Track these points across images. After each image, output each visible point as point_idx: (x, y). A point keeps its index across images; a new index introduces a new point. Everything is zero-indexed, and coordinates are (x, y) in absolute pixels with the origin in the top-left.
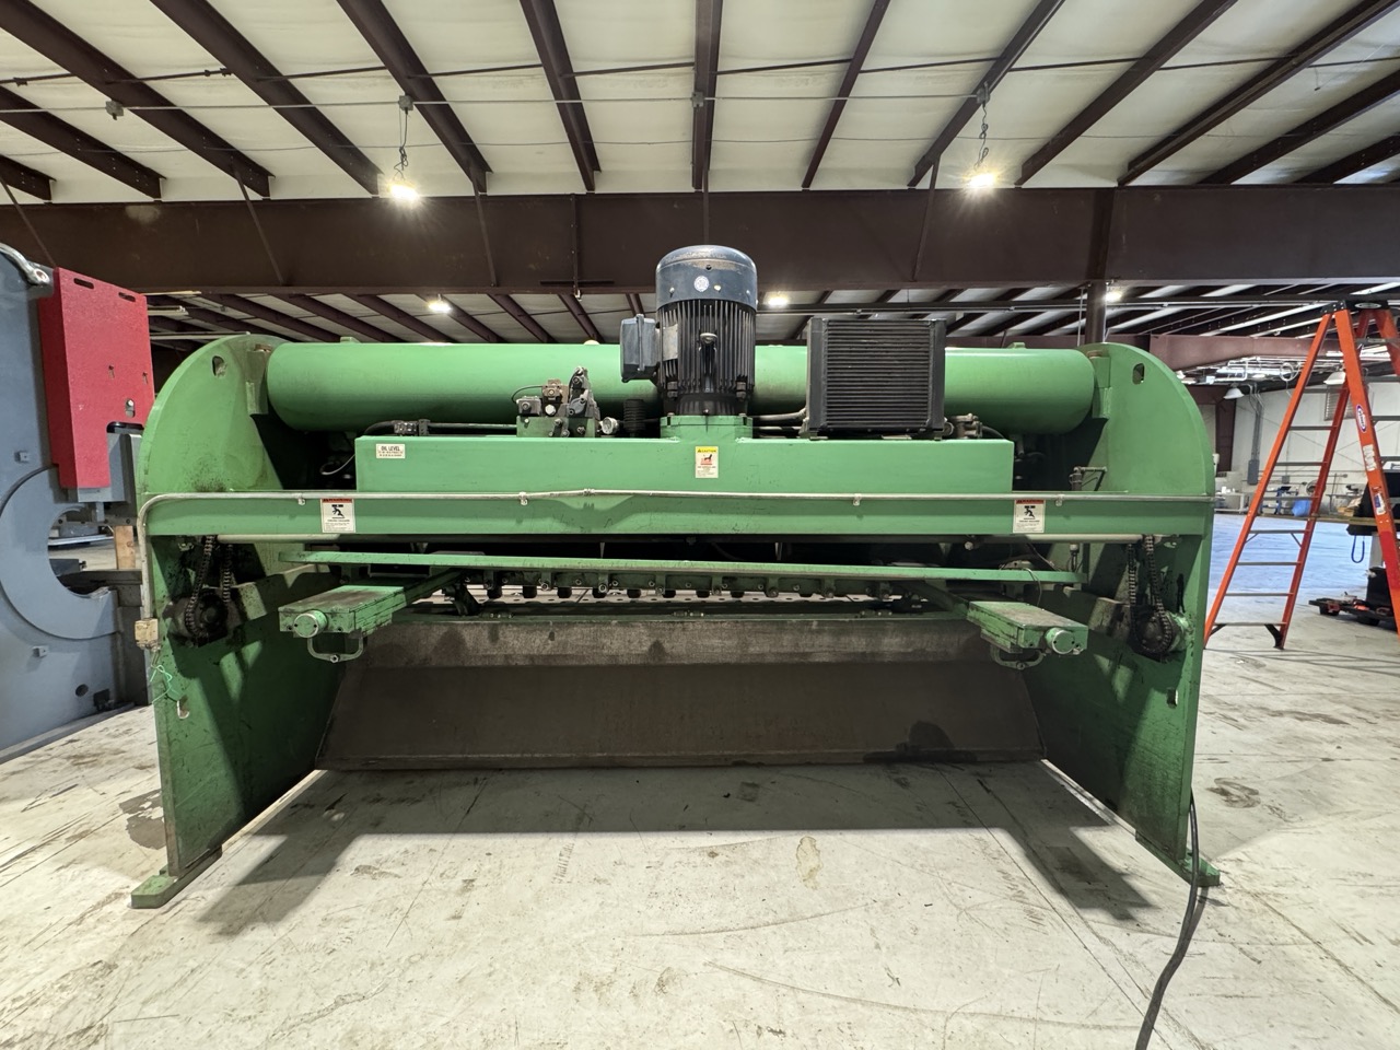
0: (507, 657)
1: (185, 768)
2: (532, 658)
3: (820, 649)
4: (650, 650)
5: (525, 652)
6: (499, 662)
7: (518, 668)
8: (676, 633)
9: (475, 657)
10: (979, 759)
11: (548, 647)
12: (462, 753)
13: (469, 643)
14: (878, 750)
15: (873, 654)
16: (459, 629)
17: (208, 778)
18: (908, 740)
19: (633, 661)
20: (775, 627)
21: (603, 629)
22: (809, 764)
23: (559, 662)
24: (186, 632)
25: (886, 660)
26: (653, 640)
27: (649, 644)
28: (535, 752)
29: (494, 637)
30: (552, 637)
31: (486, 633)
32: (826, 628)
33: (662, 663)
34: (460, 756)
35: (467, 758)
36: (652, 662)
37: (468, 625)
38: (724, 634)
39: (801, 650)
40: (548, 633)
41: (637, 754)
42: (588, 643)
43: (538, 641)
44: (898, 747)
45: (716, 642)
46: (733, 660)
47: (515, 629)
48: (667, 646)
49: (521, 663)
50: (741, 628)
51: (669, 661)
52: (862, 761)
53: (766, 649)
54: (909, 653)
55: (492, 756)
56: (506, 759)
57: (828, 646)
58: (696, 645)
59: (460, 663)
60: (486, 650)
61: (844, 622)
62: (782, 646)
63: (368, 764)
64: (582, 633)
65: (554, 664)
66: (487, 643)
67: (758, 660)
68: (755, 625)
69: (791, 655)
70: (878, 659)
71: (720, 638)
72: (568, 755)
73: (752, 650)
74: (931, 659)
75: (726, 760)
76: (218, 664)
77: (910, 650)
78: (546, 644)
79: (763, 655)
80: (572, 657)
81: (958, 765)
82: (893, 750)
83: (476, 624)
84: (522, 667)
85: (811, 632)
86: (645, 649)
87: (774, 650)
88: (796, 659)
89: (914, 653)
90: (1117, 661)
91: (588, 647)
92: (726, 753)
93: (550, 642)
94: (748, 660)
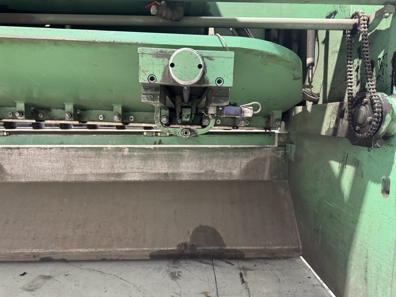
3: (131, 170)
8: (14, 157)
10: (246, 257)
14: (162, 249)
15: (173, 174)
18: (189, 240)
20: (94, 153)
22: (104, 260)
25: (184, 179)
32: (136, 154)
33: (4, 181)
38: (52, 158)
39: (116, 171)
44: (179, 245)
45: (46, 164)
46: (61, 179)
50: (66, 153)
52: (149, 258)
53: (88, 170)
54: (202, 174)
57: (138, 169)
58: (32, 167)
61: (149, 149)
62: (100, 168)
67: (82, 179)
68: (77, 151)
69: (108, 175)
70: (178, 178)
71: (49, 161)
73: (76, 171)
74: (219, 179)
75: (34, 256)
77: (203, 171)
79: (85, 175)
81: (229, 261)
82: (175, 248)
85: (123, 156)
87: (94, 171)
88: (112, 179)
89: (206, 173)
90: (344, 162)
92: (34, 251)
94: (73, 179)
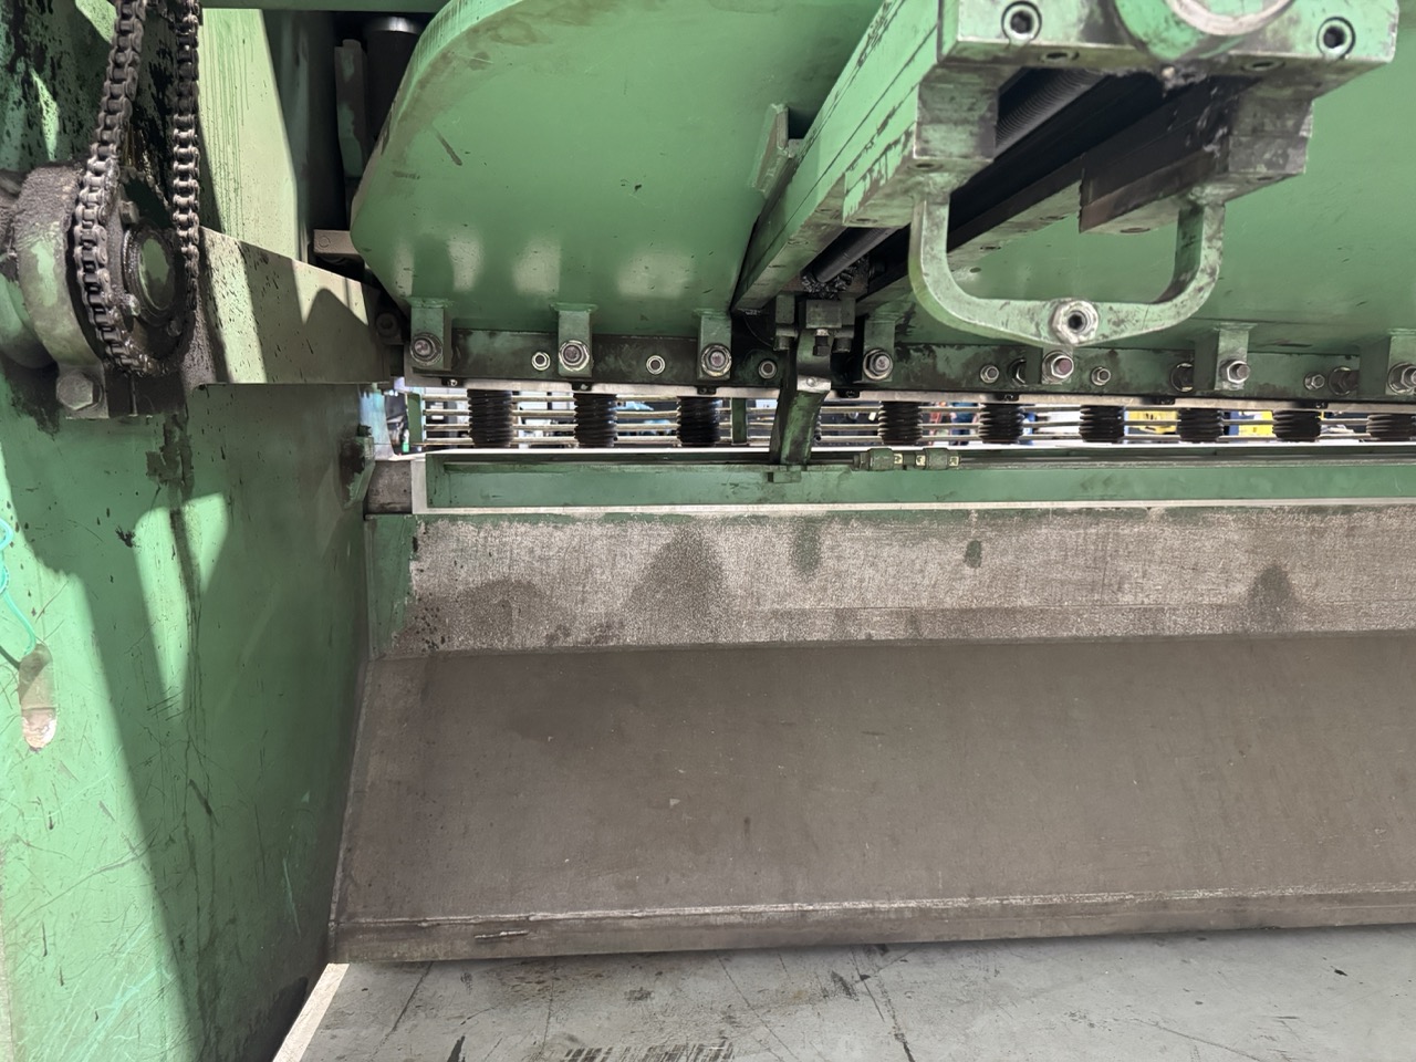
0: (842, 616)
1: (50, 964)
2: (913, 618)
4: (1253, 593)
5: (894, 602)
6: (820, 632)
7: (871, 648)
9: (751, 617)
11: (962, 588)
12: (785, 898)
13: (735, 576)
16: (708, 533)
17: (117, 1006)
19: (1205, 626)
21: (1125, 531)
23: (995, 631)
24: (61, 329)
26: (1263, 563)
27: (1251, 574)
28: (1009, 891)
29: (806, 557)
30: (973, 555)
31: (783, 547)
34: (784, 907)
35: (804, 913)
36: (1255, 628)
37: (736, 521)
40: (964, 545)
41: (1313, 891)
42: (1079, 575)
43: (932, 568)
47: (868, 532)
48: (1299, 579)
49: (880, 634)
51: (1302, 624)
55: (882, 905)
56: (924, 913)
59: (706, 637)
60: (782, 598)
63: (494, 941)
64: (1062, 546)
65: (975, 634)
66: (783, 575)
72: (1108, 898)
76: (128, 539)
78: (957, 576)
80: (1030, 614)
83: (758, 520)
84: (887, 647)
86: (1240, 589)
91: (1080, 585)
93: (968, 570)
